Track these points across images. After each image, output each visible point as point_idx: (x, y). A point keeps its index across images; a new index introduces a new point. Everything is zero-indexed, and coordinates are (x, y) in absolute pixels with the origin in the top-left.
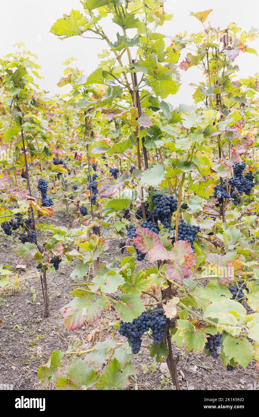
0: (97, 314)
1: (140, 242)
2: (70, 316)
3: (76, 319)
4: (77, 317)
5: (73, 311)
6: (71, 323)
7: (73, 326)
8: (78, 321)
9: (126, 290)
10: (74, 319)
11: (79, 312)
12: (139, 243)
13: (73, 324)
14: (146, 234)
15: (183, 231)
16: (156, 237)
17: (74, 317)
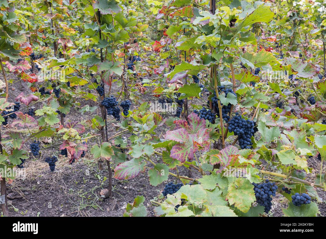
0: (136, 173)
1: (182, 124)
2: (120, 169)
3: (123, 173)
4: (125, 171)
5: (124, 166)
6: (120, 174)
7: (120, 176)
8: (124, 175)
9: (166, 161)
10: (122, 172)
11: (128, 169)
12: (180, 125)
13: (121, 175)
14: (195, 119)
15: (235, 123)
16: (202, 124)
17: (123, 171)
